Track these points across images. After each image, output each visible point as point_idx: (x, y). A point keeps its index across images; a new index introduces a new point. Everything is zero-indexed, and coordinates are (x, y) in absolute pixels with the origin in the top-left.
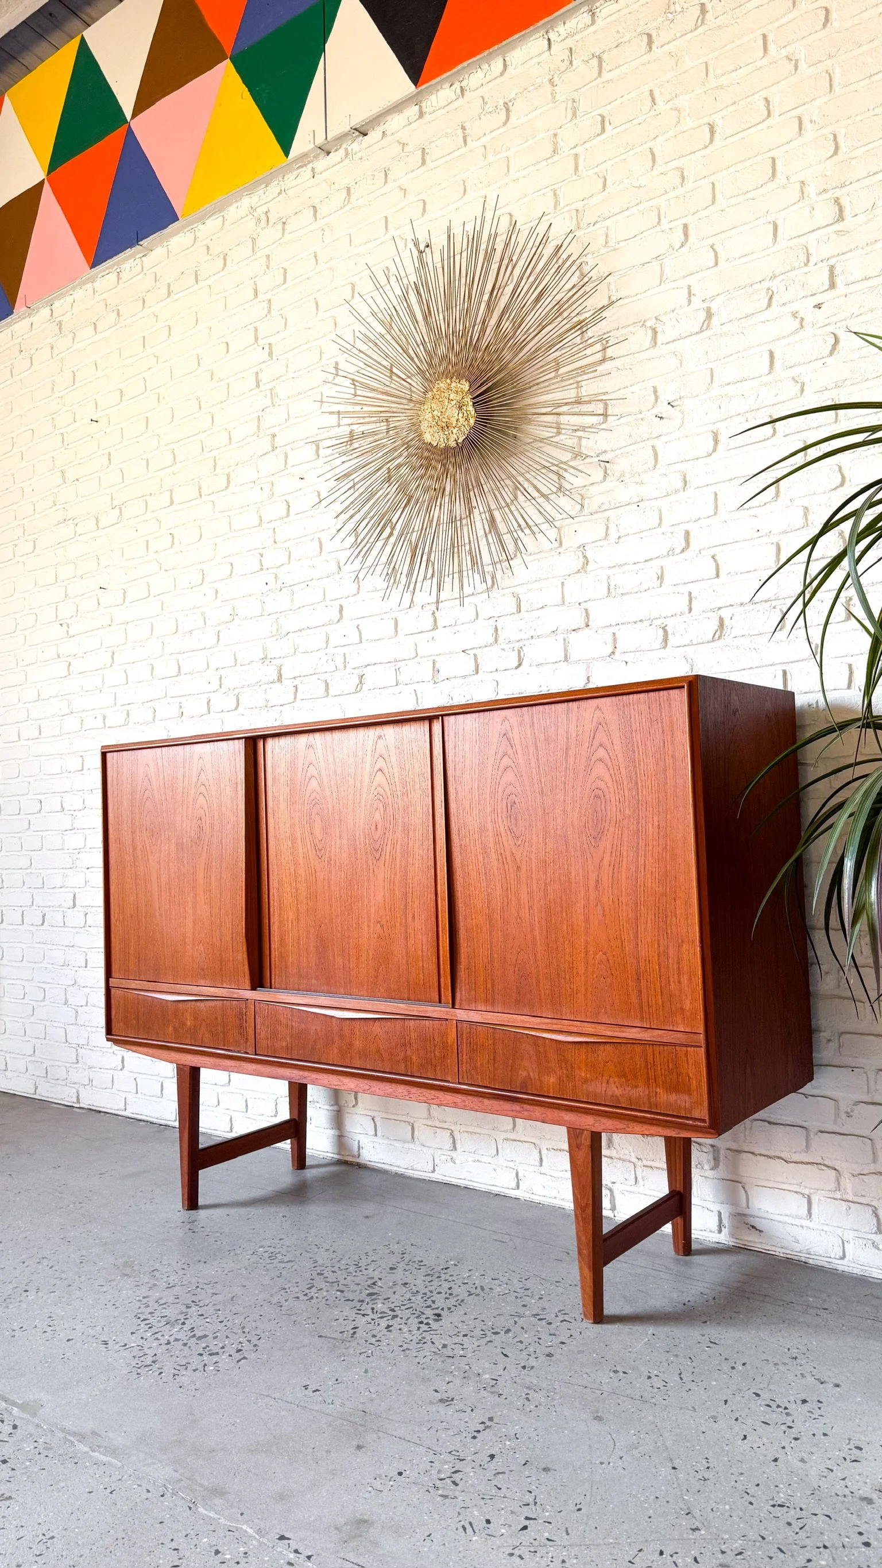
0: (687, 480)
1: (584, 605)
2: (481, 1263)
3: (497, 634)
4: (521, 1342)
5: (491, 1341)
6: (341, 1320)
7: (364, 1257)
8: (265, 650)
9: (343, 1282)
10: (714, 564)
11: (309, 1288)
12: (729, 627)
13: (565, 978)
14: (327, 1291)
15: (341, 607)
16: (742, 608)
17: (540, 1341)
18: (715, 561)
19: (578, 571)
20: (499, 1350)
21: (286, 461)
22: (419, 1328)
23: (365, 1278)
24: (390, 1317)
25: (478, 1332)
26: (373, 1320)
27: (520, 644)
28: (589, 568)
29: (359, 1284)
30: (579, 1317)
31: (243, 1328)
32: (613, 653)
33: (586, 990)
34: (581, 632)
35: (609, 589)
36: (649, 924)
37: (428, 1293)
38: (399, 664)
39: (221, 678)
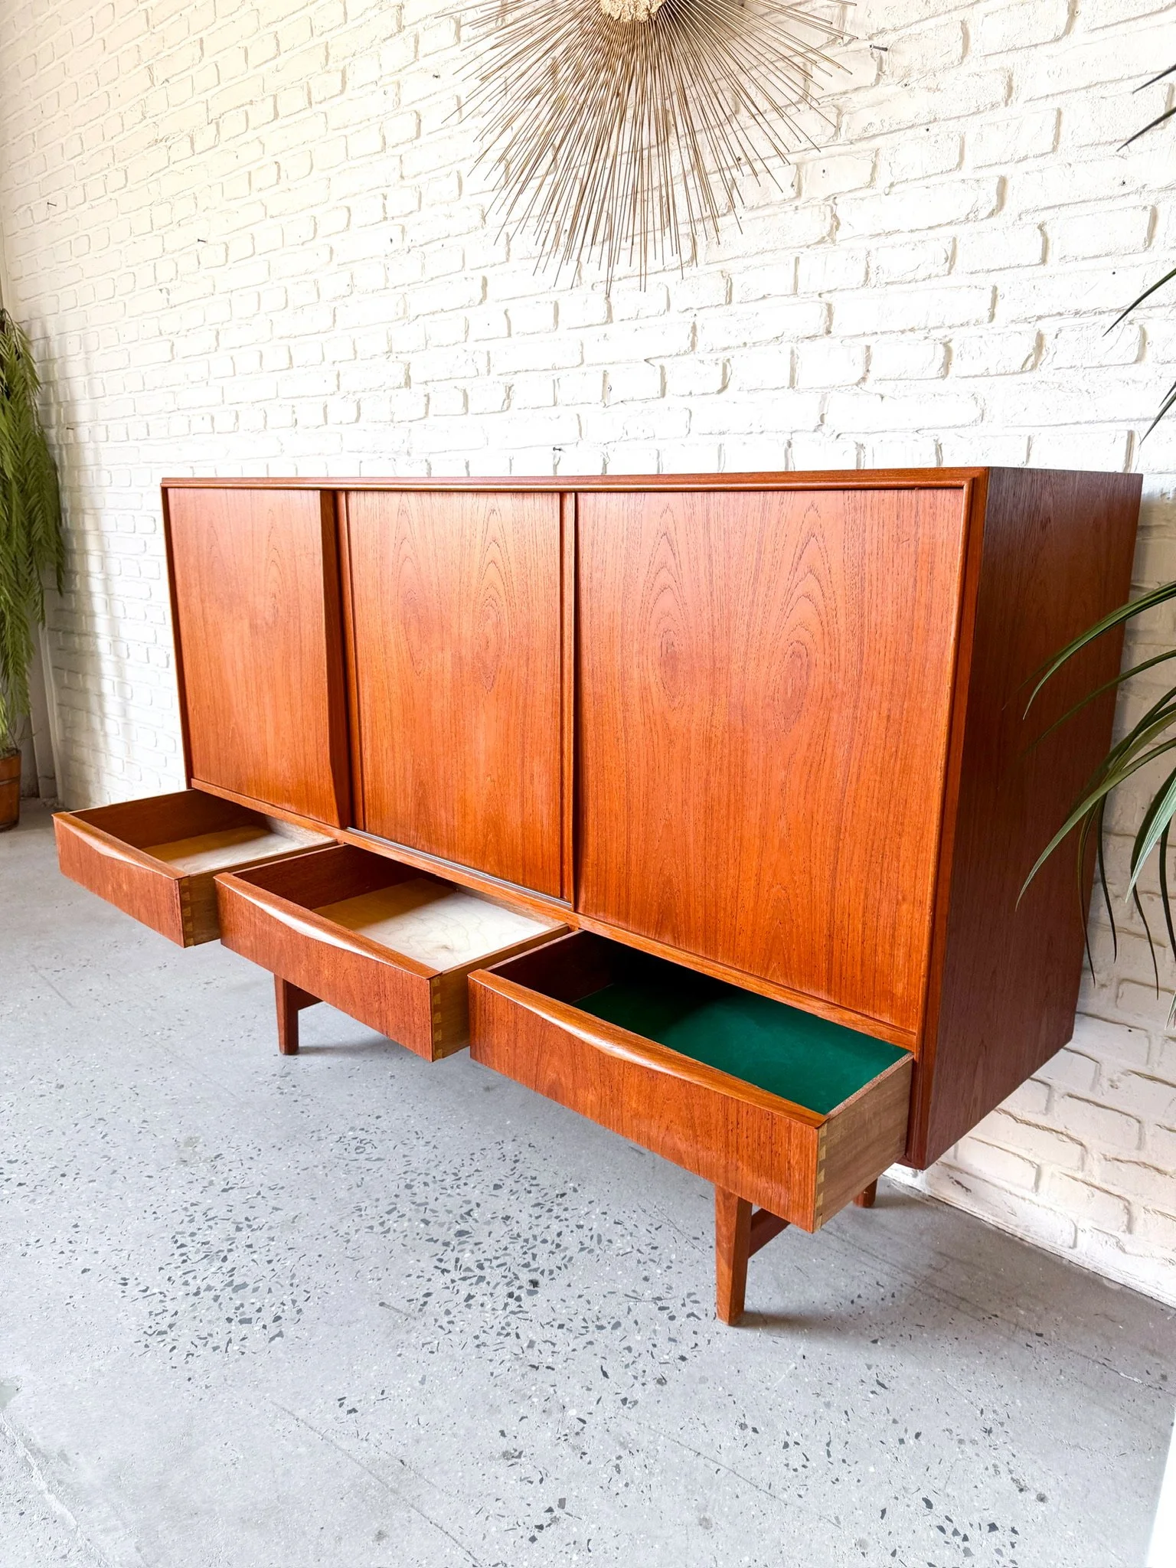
0: (1014, 85)
1: (826, 297)
2: (606, 1190)
3: (695, 335)
4: (629, 1349)
5: (591, 1343)
6: (414, 1277)
7: (467, 1162)
8: (389, 341)
9: (432, 1205)
10: (1040, 240)
11: (389, 1212)
12: (1052, 353)
13: (725, 909)
14: (410, 1220)
15: (485, 281)
16: (1078, 320)
17: (655, 1351)
18: (1044, 234)
19: (822, 241)
20: (598, 1361)
21: (416, 47)
22: (506, 1305)
23: (459, 1200)
24: (474, 1280)
25: (578, 1323)
26: (453, 1281)
27: (728, 354)
28: (839, 236)
29: (450, 1212)
30: (712, 1309)
31: (293, 1276)
32: (864, 379)
33: (754, 931)
34: (819, 342)
35: (867, 273)
36: (855, 862)
37: (531, 1240)
38: (557, 374)
39: (338, 375)
